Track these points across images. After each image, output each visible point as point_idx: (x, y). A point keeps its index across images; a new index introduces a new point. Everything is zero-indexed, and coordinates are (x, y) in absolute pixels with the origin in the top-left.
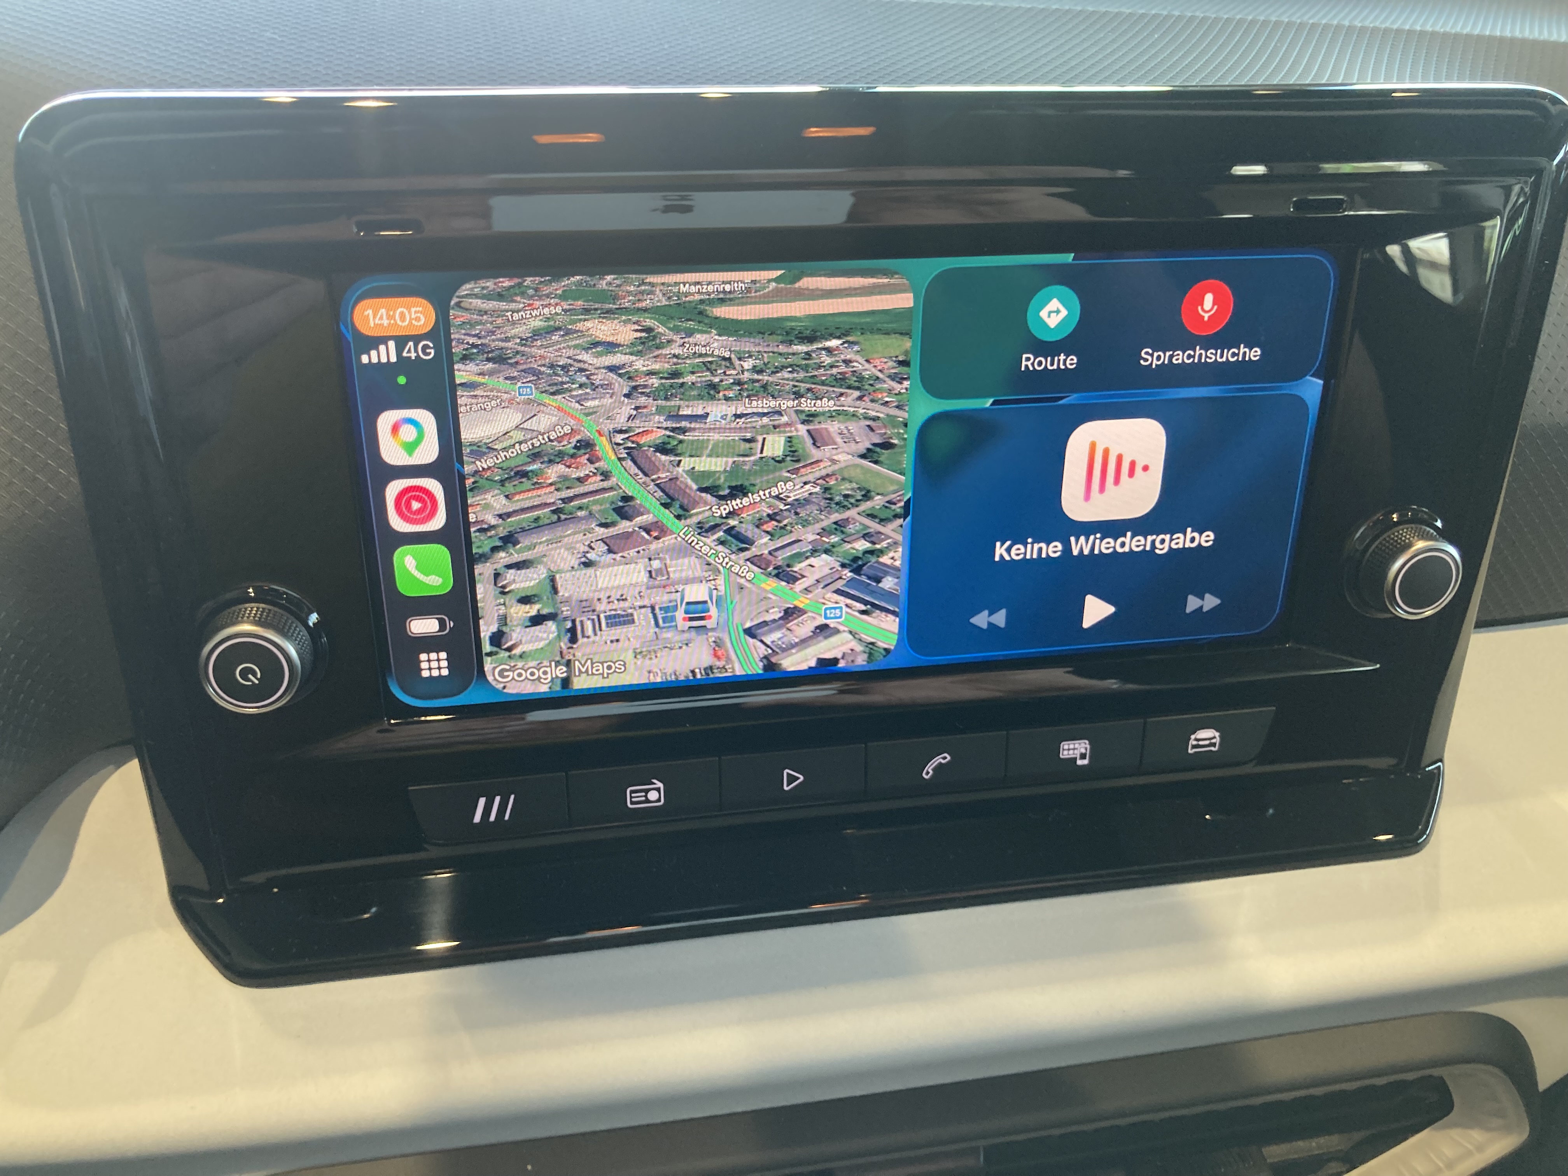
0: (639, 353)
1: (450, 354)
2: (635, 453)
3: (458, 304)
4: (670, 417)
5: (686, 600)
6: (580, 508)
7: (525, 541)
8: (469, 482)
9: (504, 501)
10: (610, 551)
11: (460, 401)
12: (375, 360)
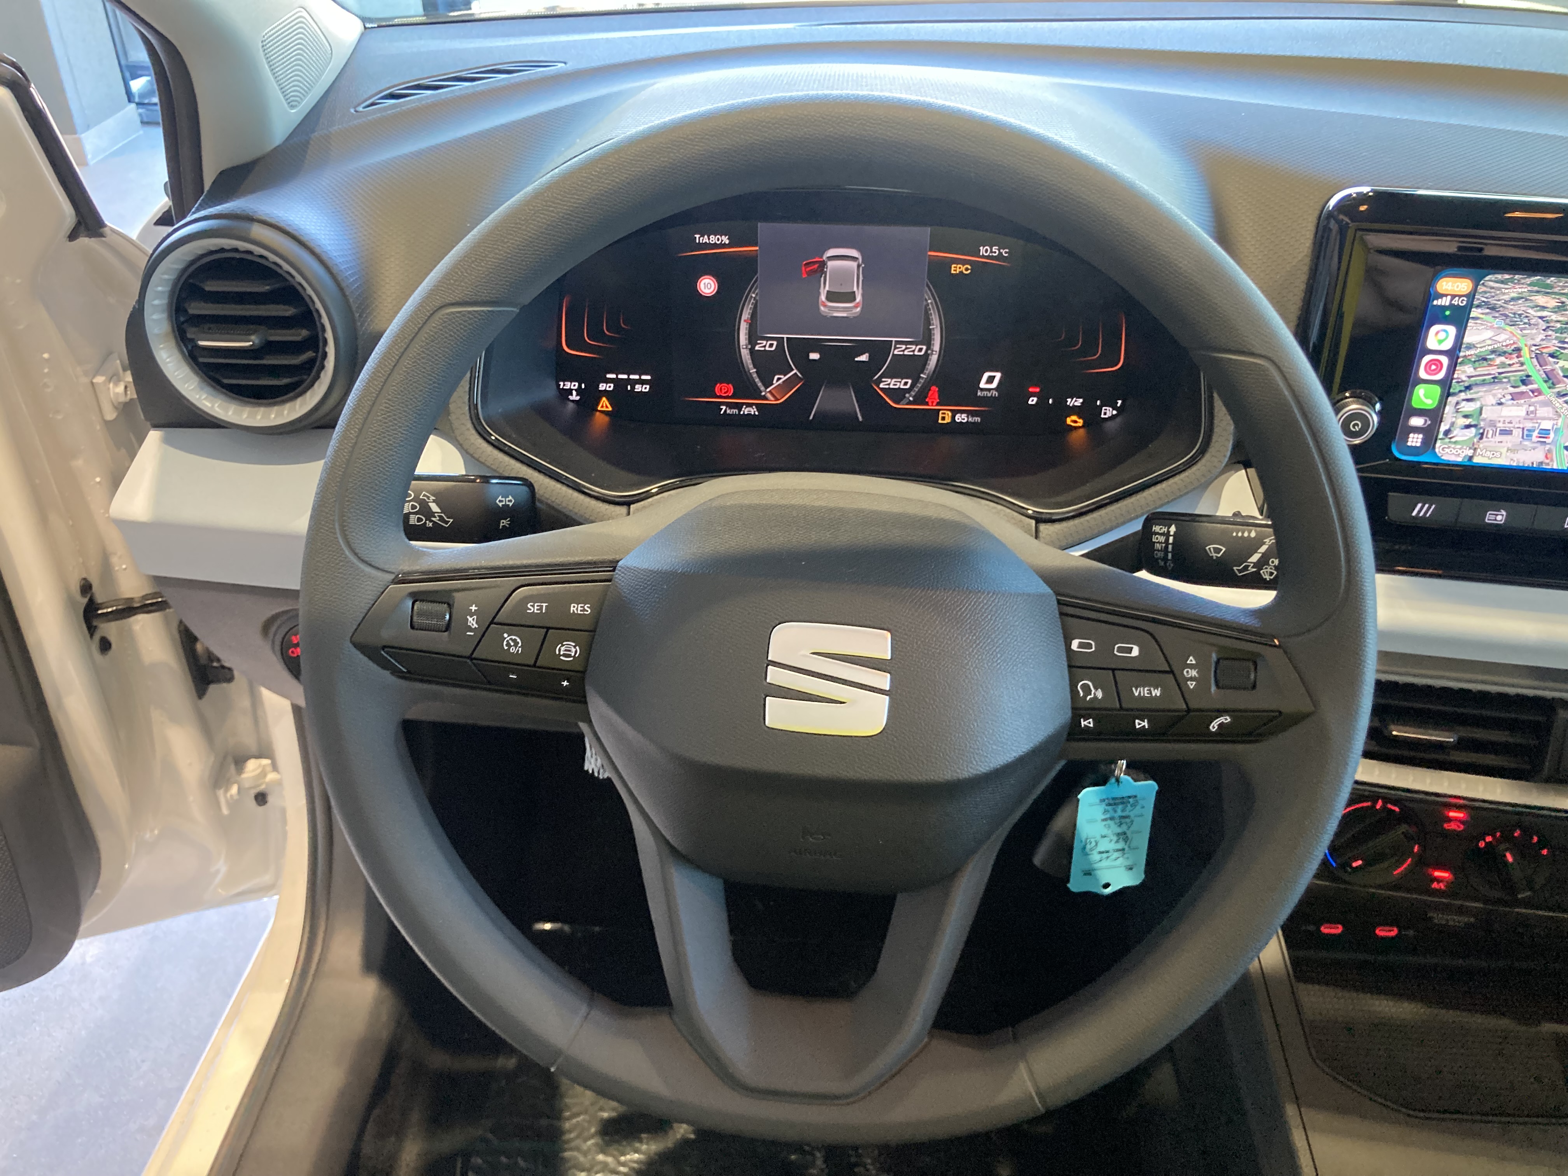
0: (1555, 312)
1: (1472, 304)
2: (1539, 356)
3: (1483, 284)
4: (1561, 342)
5: (1540, 428)
6: (1505, 378)
7: (1475, 390)
8: (1460, 360)
9: (1472, 369)
10: (1512, 399)
11: (1469, 324)
12: (1439, 304)
